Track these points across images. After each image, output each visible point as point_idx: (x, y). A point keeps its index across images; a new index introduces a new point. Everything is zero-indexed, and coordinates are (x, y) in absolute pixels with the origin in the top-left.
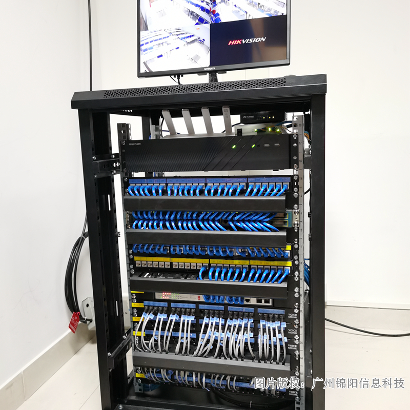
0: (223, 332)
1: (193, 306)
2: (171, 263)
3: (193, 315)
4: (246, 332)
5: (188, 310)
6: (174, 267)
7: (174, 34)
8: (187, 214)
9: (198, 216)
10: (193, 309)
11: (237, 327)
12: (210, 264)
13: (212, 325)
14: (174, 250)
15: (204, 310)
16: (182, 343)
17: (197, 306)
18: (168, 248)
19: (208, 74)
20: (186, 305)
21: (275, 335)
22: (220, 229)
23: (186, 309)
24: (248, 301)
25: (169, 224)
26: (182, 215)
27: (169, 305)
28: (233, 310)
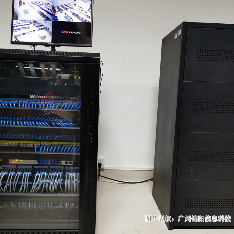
0: (47, 180)
1: (31, 167)
2: (19, 144)
3: (30, 172)
4: (59, 179)
5: (28, 169)
6: (20, 146)
7: (32, 23)
8: (29, 117)
9: (35, 118)
10: (31, 168)
11: (54, 176)
12: (41, 144)
13: (40, 176)
14: (21, 137)
15: (37, 168)
16: (23, 187)
17: (33, 167)
18: (18, 136)
19: (50, 46)
20: (27, 167)
21: (73, 180)
22: (47, 126)
23: (27, 168)
24: (61, 163)
25: (19, 122)
26: (26, 118)
27: (17, 167)
28: (52, 168)
